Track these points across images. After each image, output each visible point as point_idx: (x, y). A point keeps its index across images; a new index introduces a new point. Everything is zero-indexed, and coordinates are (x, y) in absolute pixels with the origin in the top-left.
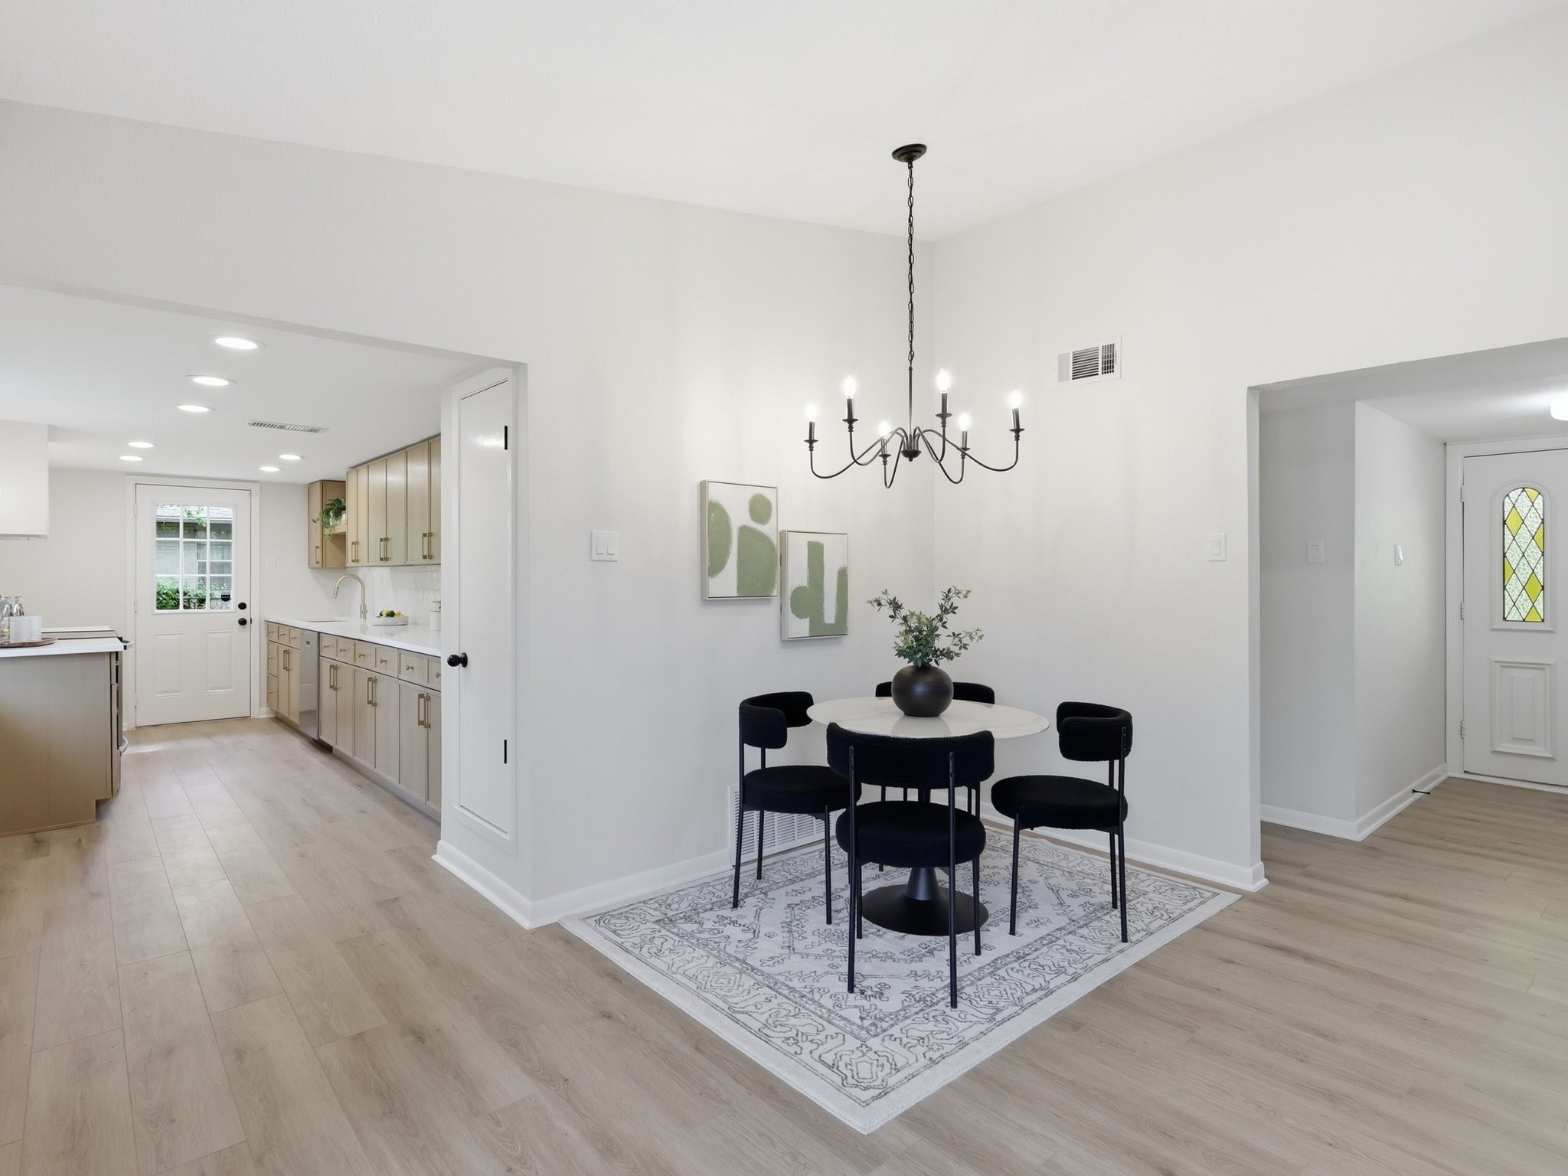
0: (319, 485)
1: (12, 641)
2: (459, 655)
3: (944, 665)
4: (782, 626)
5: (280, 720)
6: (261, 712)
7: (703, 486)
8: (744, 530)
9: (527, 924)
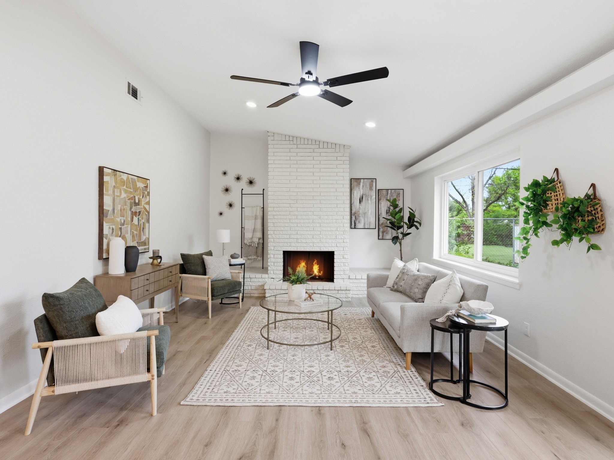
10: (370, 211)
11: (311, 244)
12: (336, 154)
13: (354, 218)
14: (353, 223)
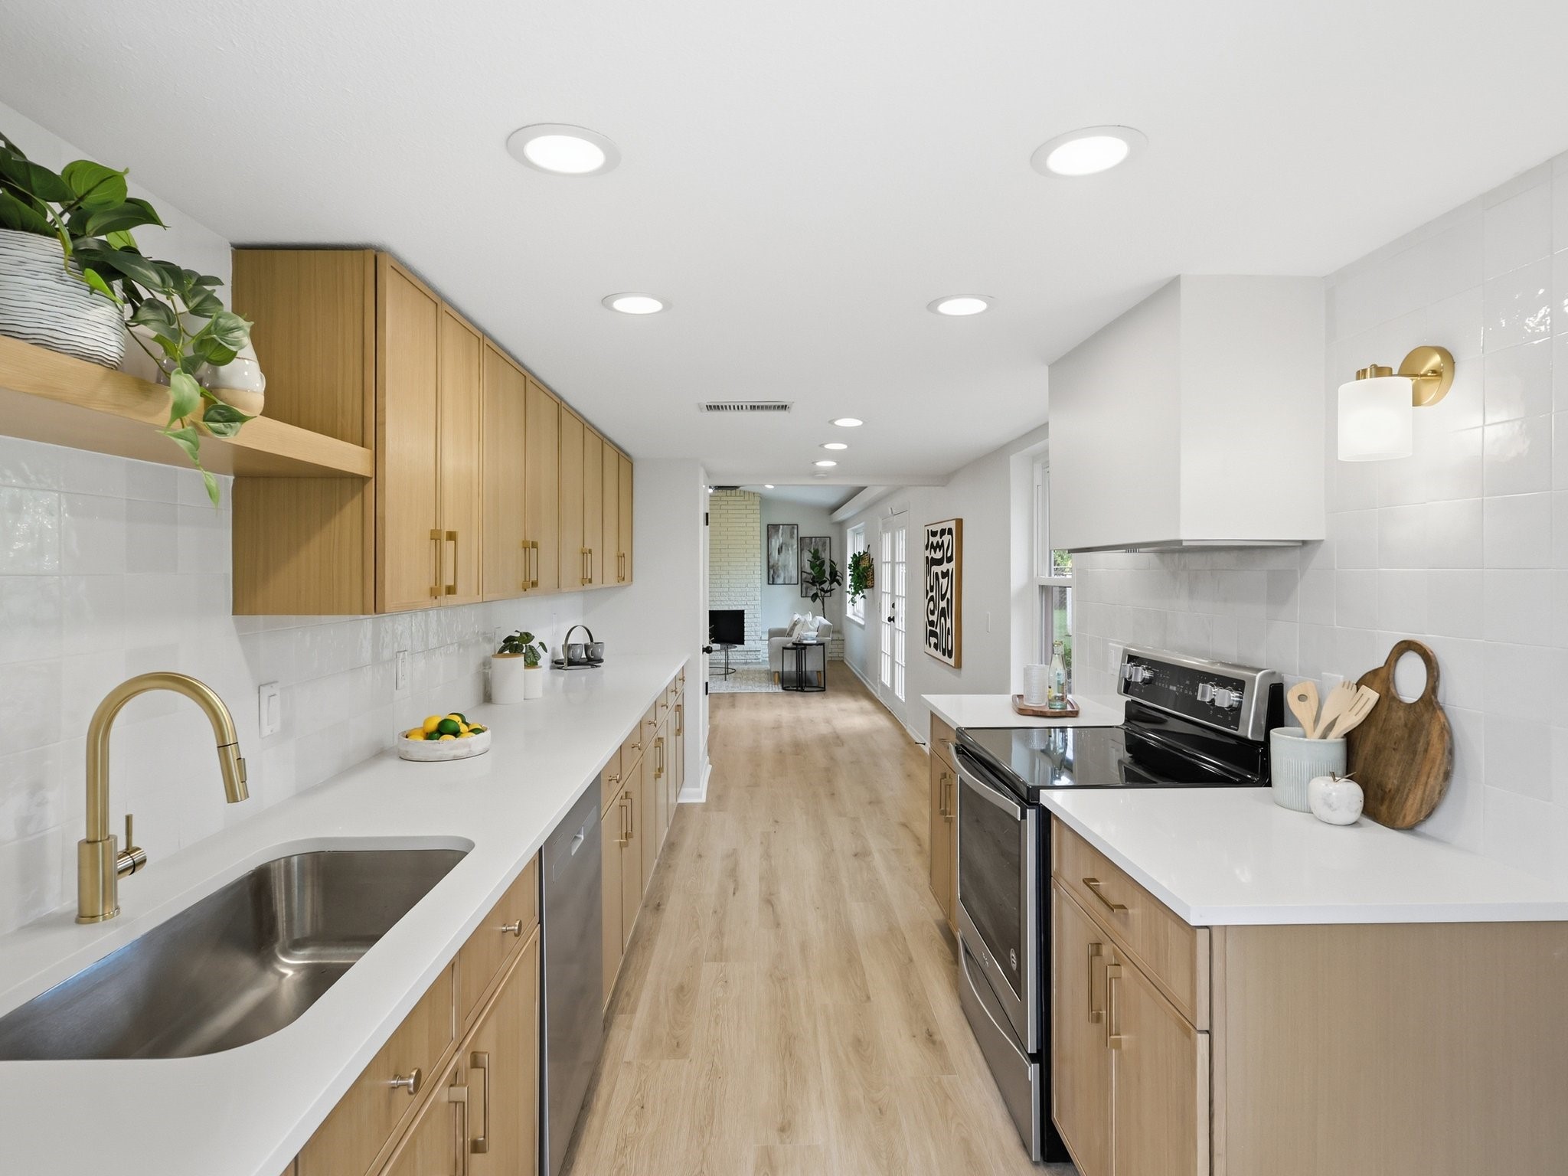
10: (791, 563)
11: (719, 603)
12: (745, 503)
13: (772, 572)
14: (771, 579)
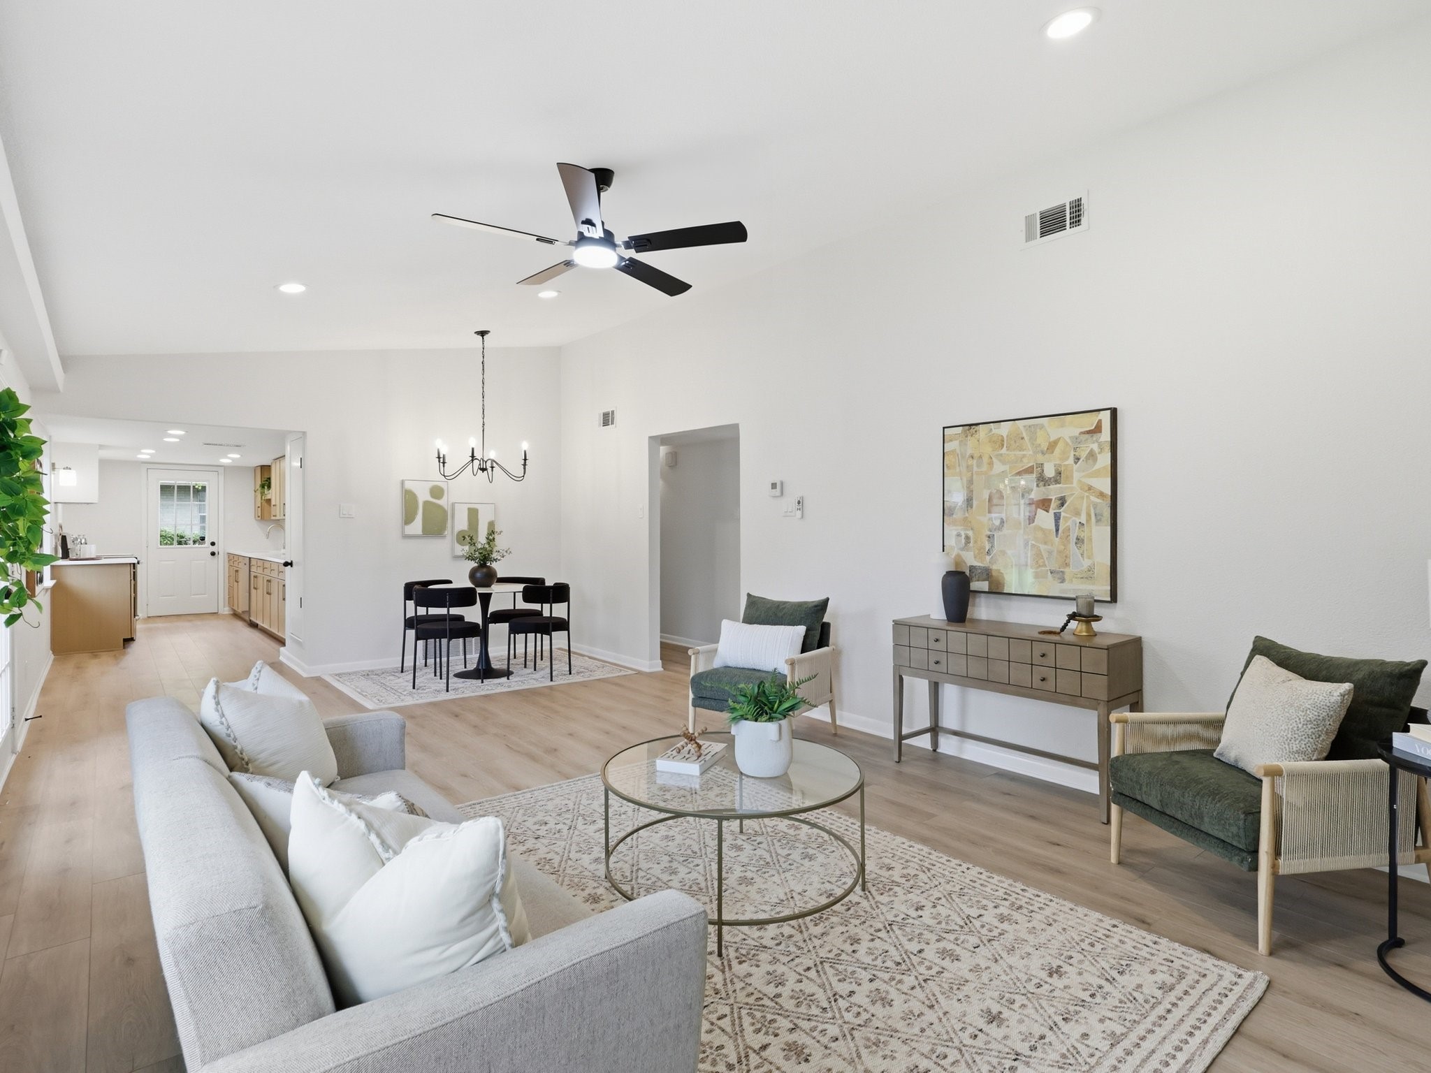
0: (259, 469)
1: (82, 557)
2: (290, 562)
3: (494, 565)
4: (453, 549)
5: (236, 615)
6: (226, 611)
7: (403, 482)
8: (426, 503)
9: (305, 675)
